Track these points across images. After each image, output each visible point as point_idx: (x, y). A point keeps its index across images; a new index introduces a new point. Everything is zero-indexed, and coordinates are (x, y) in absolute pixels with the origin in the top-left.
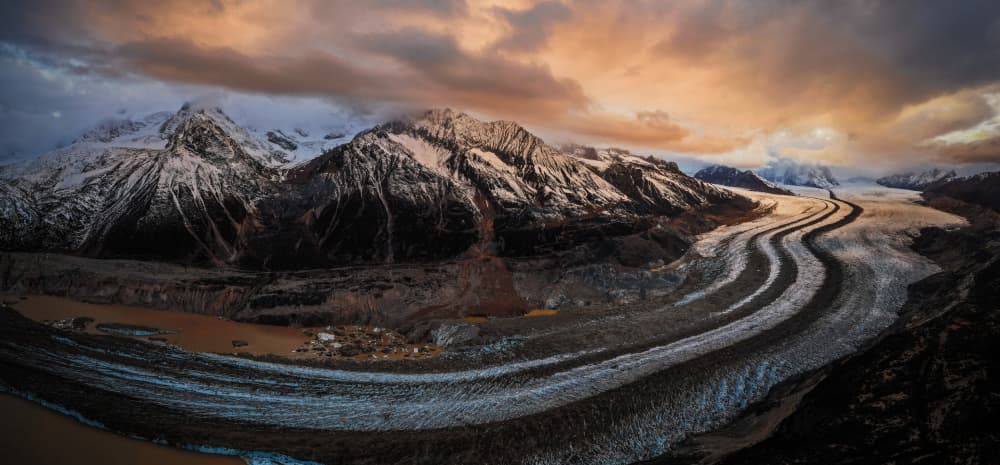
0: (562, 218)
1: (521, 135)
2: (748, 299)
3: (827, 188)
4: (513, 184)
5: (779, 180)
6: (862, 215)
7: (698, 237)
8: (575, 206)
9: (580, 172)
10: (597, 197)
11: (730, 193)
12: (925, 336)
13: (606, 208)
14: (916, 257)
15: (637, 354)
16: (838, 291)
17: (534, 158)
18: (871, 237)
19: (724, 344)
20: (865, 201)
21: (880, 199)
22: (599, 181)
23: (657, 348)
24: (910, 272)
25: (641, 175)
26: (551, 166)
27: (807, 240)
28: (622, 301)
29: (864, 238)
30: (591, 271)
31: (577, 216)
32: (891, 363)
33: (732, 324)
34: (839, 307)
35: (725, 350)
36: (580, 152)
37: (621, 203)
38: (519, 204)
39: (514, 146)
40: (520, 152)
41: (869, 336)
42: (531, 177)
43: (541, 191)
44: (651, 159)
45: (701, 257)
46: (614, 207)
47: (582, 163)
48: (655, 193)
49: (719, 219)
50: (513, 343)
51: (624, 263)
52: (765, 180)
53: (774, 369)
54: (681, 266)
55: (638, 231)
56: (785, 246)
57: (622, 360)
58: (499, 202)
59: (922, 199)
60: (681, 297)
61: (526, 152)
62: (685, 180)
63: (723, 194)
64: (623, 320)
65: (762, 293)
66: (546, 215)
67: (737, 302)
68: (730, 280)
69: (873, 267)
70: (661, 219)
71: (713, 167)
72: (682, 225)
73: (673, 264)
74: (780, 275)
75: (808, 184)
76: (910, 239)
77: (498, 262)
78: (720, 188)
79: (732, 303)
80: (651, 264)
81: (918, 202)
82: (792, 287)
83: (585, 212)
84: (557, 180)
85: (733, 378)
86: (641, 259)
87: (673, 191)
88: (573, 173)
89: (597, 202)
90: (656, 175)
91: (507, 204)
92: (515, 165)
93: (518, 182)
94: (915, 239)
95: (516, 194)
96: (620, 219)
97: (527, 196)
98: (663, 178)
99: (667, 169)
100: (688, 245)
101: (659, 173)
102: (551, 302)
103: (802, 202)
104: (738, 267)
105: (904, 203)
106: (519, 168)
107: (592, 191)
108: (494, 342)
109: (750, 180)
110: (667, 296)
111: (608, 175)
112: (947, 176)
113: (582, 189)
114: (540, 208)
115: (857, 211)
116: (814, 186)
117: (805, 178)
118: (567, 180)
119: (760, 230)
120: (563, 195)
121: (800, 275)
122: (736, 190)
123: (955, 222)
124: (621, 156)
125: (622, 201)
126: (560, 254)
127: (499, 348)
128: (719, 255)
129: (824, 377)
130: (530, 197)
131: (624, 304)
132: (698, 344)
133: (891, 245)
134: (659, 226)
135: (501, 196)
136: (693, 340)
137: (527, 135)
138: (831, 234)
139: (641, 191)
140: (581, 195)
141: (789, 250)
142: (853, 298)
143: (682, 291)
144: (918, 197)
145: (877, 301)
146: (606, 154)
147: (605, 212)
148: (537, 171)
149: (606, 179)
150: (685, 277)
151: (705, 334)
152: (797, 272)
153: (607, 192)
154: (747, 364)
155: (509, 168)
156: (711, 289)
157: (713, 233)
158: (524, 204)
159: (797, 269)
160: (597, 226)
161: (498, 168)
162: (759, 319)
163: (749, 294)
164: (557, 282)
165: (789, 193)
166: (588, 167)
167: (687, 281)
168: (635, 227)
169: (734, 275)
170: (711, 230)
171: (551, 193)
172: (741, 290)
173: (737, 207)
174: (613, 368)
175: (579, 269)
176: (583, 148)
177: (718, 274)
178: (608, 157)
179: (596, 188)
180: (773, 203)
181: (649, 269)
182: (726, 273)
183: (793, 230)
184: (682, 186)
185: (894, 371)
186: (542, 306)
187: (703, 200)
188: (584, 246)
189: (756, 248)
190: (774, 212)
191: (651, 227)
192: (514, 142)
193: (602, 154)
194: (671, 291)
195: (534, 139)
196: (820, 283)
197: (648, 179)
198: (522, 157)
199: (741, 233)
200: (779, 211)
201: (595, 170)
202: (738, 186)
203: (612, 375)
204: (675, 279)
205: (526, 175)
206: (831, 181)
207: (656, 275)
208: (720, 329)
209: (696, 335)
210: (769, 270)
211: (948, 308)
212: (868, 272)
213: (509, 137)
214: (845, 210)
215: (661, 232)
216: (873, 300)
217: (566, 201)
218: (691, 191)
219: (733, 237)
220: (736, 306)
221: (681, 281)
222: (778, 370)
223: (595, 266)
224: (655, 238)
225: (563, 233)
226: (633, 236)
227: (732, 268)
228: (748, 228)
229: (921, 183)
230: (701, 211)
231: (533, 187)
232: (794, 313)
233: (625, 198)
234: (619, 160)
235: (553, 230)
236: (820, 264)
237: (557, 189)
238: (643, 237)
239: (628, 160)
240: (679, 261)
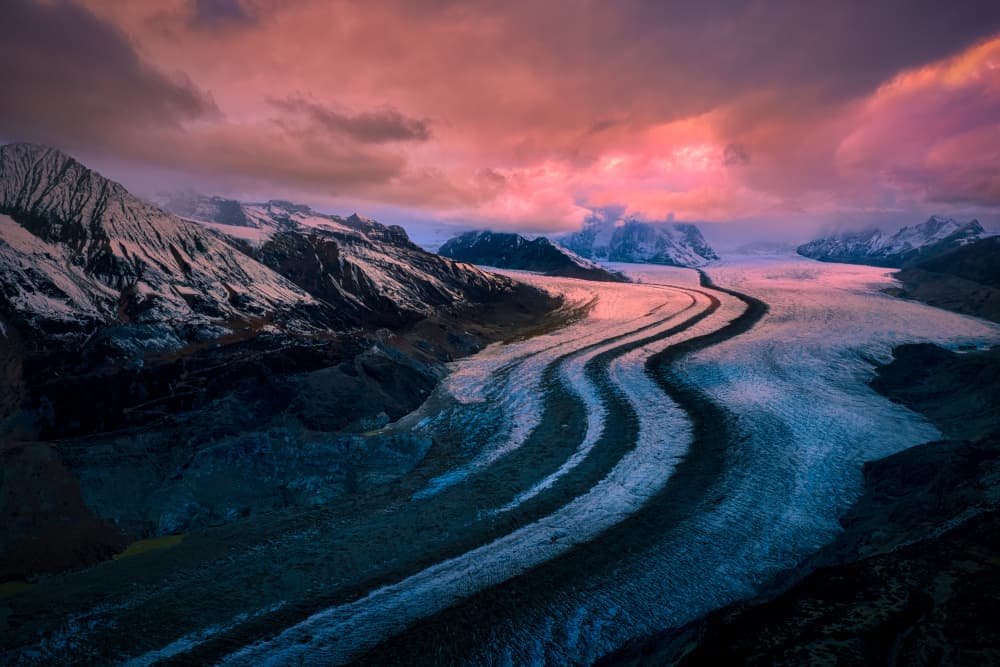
0: (178, 344)
1: (71, 175)
2: (548, 482)
3: (694, 265)
4: (62, 281)
5: (601, 254)
6: (766, 317)
7: (451, 366)
8: (206, 319)
9: (211, 251)
10: (249, 299)
11: (508, 282)
12: (901, 579)
13: (270, 319)
14: (882, 404)
15: (347, 606)
16: (719, 468)
17: (106, 226)
18: (784, 362)
19: (505, 573)
20: (772, 291)
21: (805, 285)
22: (252, 267)
23: (382, 590)
24: (869, 436)
25: (336, 252)
26: (148, 241)
27: (657, 367)
28: (312, 500)
29: (772, 365)
30: (248, 447)
31: (212, 338)
32: (826, 630)
33: (520, 532)
34: (720, 500)
35: (506, 585)
36: (209, 210)
37: (300, 310)
38: (81, 323)
39: (57, 200)
40: (73, 214)
41: (780, 566)
42: (104, 264)
43: (129, 294)
44: (353, 221)
45: (457, 403)
46: (286, 317)
47: (215, 233)
48: (364, 286)
49: (487, 330)
50: (92, 624)
51: (311, 425)
52: (572, 255)
53: (598, 624)
54: (421, 423)
55: (336, 360)
56: (614, 379)
57: (318, 623)
58: (32, 322)
59: (900, 286)
60: (424, 482)
61: (87, 212)
62: (422, 259)
63: (493, 283)
64: (316, 539)
65: (572, 470)
66: (146, 343)
67: (527, 487)
68: (512, 446)
69: (789, 422)
70: (380, 334)
71: (474, 233)
72: (420, 345)
73: (406, 419)
74: (606, 434)
75: (656, 260)
76: (871, 368)
77: (44, 451)
78: (488, 272)
79: (519, 490)
80: (364, 422)
81: (888, 291)
82: (629, 458)
83: (226, 331)
84: (165, 268)
85: (523, 646)
86: (345, 414)
87: (401, 281)
88: (197, 254)
89: (251, 309)
90: (366, 251)
91: (53, 325)
92: (64, 240)
93: (74, 277)
94: (881, 368)
95: (71, 303)
96: (300, 339)
97: (97, 304)
98: (379, 256)
99: (385, 240)
100: (432, 383)
101: (371, 247)
102: (168, 520)
103: (648, 294)
104: (525, 419)
105: (857, 293)
106: (73, 246)
107: (239, 289)
108: (48, 635)
109: (544, 256)
110: (398, 481)
111: (269, 255)
112: (961, 234)
113: (218, 284)
114: (130, 328)
115: (755, 310)
116: (669, 262)
117: (649, 248)
118: (186, 268)
119: (566, 350)
120: (180, 299)
121: (642, 434)
122: (517, 276)
123: (975, 334)
124: (293, 218)
125: (300, 305)
126: (180, 419)
127: (63, 644)
128: (490, 399)
129: (692, 646)
130: (106, 306)
131: (316, 507)
132: (457, 574)
133: (826, 379)
134: (375, 349)
135: (37, 310)
136: (448, 569)
137: (86, 175)
138: (704, 356)
139: (338, 285)
140: (218, 297)
141: (623, 387)
142: (747, 484)
143: (425, 471)
144: (889, 280)
145: (797, 492)
146: (264, 214)
147: (270, 328)
148: (117, 252)
149: (266, 263)
150: (430, 443)
151: (470, 554)
152: (638, 429)
153: (270, 288)
154: (548, 613)
155: (49, 248)
156: (477, 464)
157: (479, 358)
158: (92, 323)
159: (637, 422)
160: (254, 356)
161: (21, 249)
162: (570, 523)
163: (549, 472)
164: (179, 477)
165: (619, 278)
166: (229, 240)
167: (432, 452)
168: (330, 353)
169: (519, 436)
170: (475, 351)
171: (151, 297)
172: (533, 465)
173: (521, 308)
174: (303, 641)
175: (221, 444)
176: (213, 201)
177: (489, 435)
178: (268, 219)
179: (247, 281)
180: (591, 297)
181: (360, 431)
182: (505, 433)
183: (628, 348)
184: (417, 272)
185: (833, 649)
186: (150, 531)
187: (457, 297)
188: (231, 397)
189: (558, 384)
190: (592, 315)
191: (361, 351)
192: (58, 190)
193: (251, 213)
194: (404, 472)
195: (104, 184)
196: (682, 450)
197: (351, 259)
198: (79, 224)
199: (529, 355)
200: (602, 312)
201: (243, 246)
202: (522, 267)
203: (301, 657)
204: (408, 448)
205: (92, 262)
206: (704, 252)
207: (375, 441)
208: (497, 542)
209: (453, 556)
210: (585, 425)
211: (955, 522)
212: (777, 431)
213: (44, 181)
214: (732, 307)
215: (382, 359)
216: (788, 489)
217: (185, 310)
218: (433, 280)
219: (515, 364)
220: (524, 497)
221: (422, 453)
222: (604, 627)
223: (254, 434)
224: (370, 372)
225: (183, 376)
226: (327, 370)
227: (517, 421)
228: (545, 346)
229: (896, 250)
230: (454, 315)
231: (109, 284)
232: (632, 509)
233: (308, 299)
234: (292, 224)
235: (163, 372)
236: (682, 413)
237: (166, 287)
238: (344, 370)
239: (308, 223)
240: (415, 414)
